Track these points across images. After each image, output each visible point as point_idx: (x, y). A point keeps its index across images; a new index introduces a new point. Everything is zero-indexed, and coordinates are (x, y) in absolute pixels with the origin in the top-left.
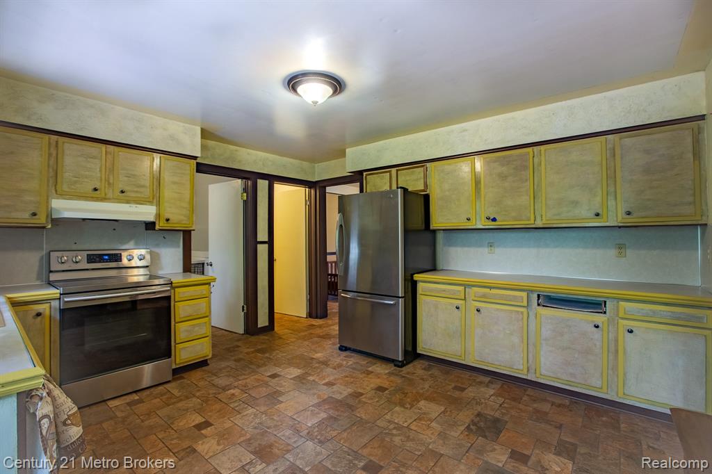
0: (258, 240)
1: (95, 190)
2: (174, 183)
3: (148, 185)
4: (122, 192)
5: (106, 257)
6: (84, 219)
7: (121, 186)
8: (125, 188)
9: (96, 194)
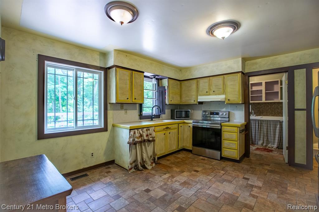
0: (296, 108)
1: (207, 92)
2: (231, 85)
3: (222, 87)
4: (214, 91)
5: (215, 113)
6: (211, 101)
7: (214, 90)
8: (215, 90)
9: (207, 93)
